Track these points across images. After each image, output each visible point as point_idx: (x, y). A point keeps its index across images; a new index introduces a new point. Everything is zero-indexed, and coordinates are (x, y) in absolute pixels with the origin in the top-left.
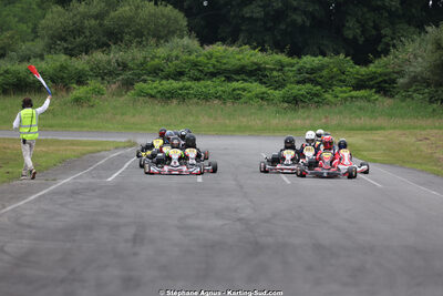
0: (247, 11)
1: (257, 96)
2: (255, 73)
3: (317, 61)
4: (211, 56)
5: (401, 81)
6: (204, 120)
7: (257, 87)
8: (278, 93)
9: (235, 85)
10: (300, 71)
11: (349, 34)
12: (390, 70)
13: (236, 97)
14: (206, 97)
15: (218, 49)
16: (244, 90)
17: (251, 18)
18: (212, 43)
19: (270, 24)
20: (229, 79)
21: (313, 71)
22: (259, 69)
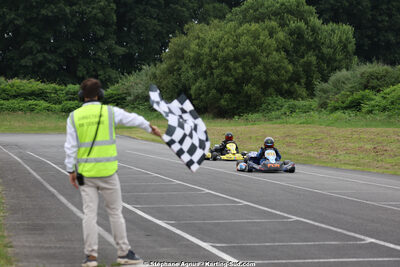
0: (23, 62)
1: (44, 109)
2: (40, 95)
3: (77, 87)
4: (13, 86)
5: (129, 98)
6: (17, 124)
7: (43, 104)
8: (58, 107)
9: (30, 102)
10: (67, 94)
11: (80, 74)
12: (120, 92)
13: (32, 110)
14: (13, 110)
15: (16, 81)
16: (36, 105)
17: (26, 66)
18: (12, 78)
19: (36, 69)
20: (26, 99)
21: (75, 93)
22: (43, 93)
